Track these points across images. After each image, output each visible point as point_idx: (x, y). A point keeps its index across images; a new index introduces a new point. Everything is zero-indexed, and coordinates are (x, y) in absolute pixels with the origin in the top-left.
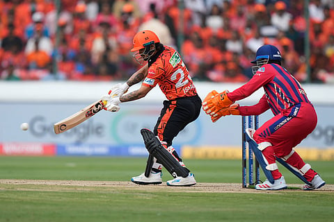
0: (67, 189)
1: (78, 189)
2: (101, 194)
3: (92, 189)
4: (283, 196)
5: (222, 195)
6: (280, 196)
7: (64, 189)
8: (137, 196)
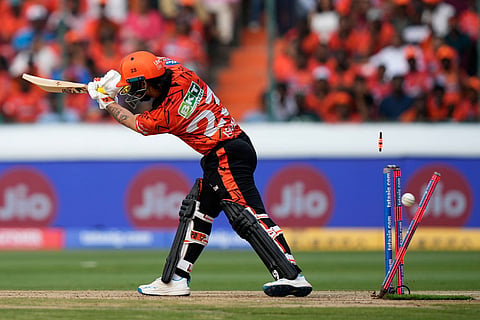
0: (80, 304)
1: (101, 305)
2: (138, 313)
3: (123, 305)
4: (443, 312)
5: (341, 311)
6: (439, 311)
7: (77, 304)
8: (199, 314)
